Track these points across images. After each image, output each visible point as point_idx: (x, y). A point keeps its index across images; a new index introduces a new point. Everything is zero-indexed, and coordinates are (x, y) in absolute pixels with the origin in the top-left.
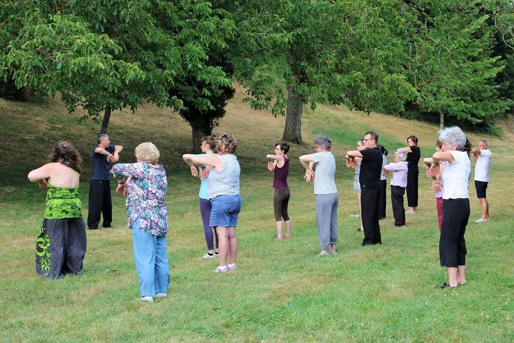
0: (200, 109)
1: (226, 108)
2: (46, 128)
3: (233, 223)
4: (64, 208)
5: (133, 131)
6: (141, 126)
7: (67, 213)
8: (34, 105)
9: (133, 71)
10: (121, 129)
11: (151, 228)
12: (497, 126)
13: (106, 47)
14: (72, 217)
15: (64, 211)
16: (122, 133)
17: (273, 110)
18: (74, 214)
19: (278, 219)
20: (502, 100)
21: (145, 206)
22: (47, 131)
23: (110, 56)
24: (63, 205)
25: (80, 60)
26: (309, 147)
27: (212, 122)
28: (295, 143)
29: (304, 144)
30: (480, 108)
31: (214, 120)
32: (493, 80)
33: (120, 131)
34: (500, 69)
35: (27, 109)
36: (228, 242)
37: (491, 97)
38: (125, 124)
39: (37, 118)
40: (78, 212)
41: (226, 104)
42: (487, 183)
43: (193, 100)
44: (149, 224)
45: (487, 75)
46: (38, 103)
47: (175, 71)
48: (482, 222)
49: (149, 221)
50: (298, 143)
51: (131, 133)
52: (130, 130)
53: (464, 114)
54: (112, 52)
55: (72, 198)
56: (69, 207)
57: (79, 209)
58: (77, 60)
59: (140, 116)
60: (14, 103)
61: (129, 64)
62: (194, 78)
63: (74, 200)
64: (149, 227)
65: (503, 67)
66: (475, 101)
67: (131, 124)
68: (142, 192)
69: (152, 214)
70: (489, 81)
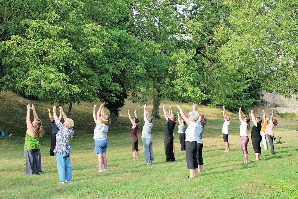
0: (111, 102)
1: (124, 103)
2: (46, 112)
3: (104, 152)
4: (32, 145)
5: (84, 113)
6: (88, 111)
7: (33, 147)
8: (41, 101)
9: (75, 89)
10: (79, 112)
11: (63, 153)
12: (249, 110)
13: (63, 78)
14: (35, 149)
15: (32, 146)
16: (79, 114)
17: (141, 103)
18: (36, 148)
19: (133, 151)
20: (251, 99)
21: (61, 143)
22: (46, 113)
23: (65, 82)
24: (31, 144)
25: (52, 85)
26: (163, 120)
27: (118, 109)
28: (156, 118)
29: (161, 118)
30: (240, 102)
31: (120, 108)
32: (247, 90)
33: (79, 113)
34: (249, 85)
35: (38, 104)
36: (102, 160)
37: (246, 98)
38: (81, 110)
39: (42, 108)
40: (38, 147)
41: (124, 101)
42: (228, 135)
43: (108, 98)
44: (62, 151)
45: (243, 88)
46: (43, 101)
47: (97, 87)
48: (226, 152)
49: (62, 150)
50: (158, 118)
51: (83, 114)
52: (83, 113)
53: (233, 105)
54: (66, 80)
55: (35, 141)
56: (34, 145)
57: (38, 146)
58: (50, 85)
59: (89, 106)
60: (32, 101)
61: (73, 86)
62: (107, 89)
63: (36, 142)
64: (62, 153)
65: (250, 84)
66: (238, 100)
67: (84, 110)
68: (61, 138)
69: (63, 147)
70: (245, 91)
